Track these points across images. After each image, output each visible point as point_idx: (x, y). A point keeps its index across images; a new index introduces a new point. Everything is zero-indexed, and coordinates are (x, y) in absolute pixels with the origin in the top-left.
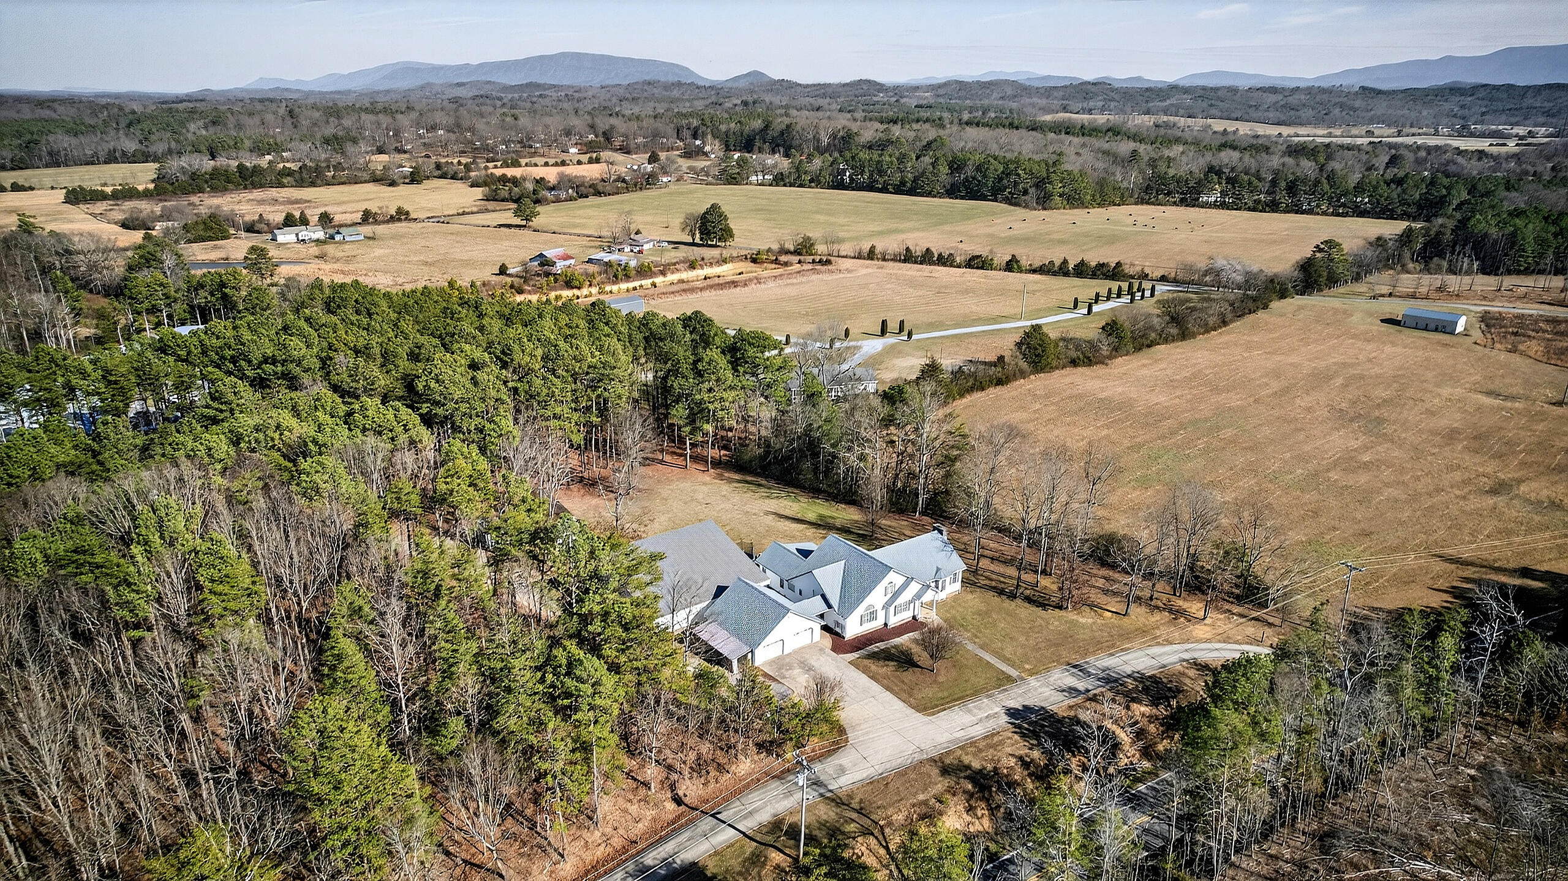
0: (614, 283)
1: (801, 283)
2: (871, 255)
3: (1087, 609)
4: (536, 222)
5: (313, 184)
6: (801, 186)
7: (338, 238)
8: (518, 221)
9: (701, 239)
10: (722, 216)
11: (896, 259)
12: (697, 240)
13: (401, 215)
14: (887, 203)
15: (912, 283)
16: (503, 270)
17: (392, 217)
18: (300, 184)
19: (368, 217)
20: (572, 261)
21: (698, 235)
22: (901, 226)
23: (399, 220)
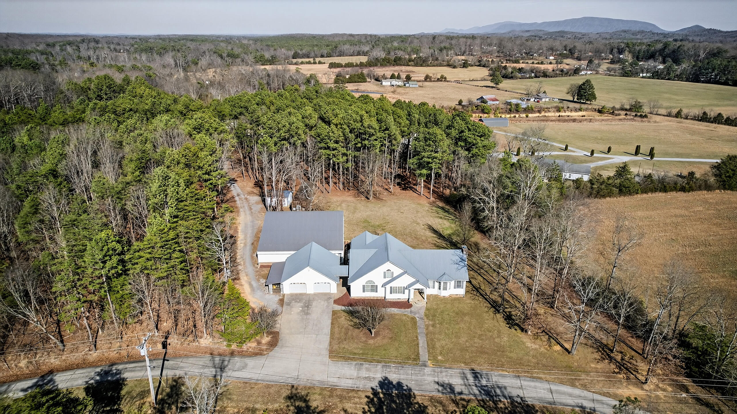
0: (509, 113)
1: (618, 124)
2: (678, 115)
3: (545, 338)
4: (501, 86)
5: (421, 66)
6: (669, 79)
7: (407, 85)
8: (492, 84)
9: (578, 99)
10: (592, 87)
11: (696, 118)
12: (575, 100)
13: (442, 79)
14: (721, 90)
15: (693, 133)
16: (460, 103)
17: (438, 79)
18: (416, 65)
19: (427, 78)
20: (497, 102)
21: (576, 98)
22: (720, 103)
23: (441, 81)
